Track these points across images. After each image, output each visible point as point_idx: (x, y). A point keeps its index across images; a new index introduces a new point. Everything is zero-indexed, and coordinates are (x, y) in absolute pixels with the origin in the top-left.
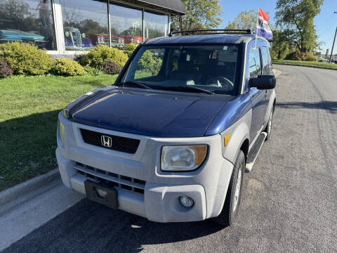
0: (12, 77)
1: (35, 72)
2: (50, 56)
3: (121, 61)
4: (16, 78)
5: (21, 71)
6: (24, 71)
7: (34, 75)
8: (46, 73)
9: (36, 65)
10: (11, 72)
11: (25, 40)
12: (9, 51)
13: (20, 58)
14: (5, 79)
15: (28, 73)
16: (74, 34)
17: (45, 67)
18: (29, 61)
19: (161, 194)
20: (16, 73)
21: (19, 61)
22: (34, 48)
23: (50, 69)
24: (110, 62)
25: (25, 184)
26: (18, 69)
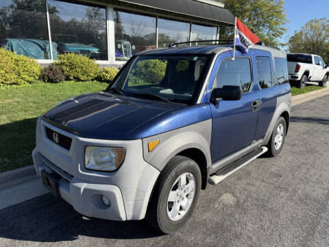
0: (65, 82)
1: (82, 79)
2: (98, 65)
3: (161, 71)
4: (67, 82)
5: (71, 78)
6: (74, 78)
7: (82, 81)
8: (93, 80)
9: (84, 73)
10: (63, 77)
11: (83, 52)
12: (65, 61)
13: (72, 66)
14: (58, 84)
15: (77, 79)
16: (125, 46)
17: (92, 74)
18: (79, 70)
19: (80, 189)
20: (68, 79)
21: (71, 69)
22: (85, 59)
23: (96, 76)
24: (151, 72)
25: (24, 169)
26: (69, 76)
